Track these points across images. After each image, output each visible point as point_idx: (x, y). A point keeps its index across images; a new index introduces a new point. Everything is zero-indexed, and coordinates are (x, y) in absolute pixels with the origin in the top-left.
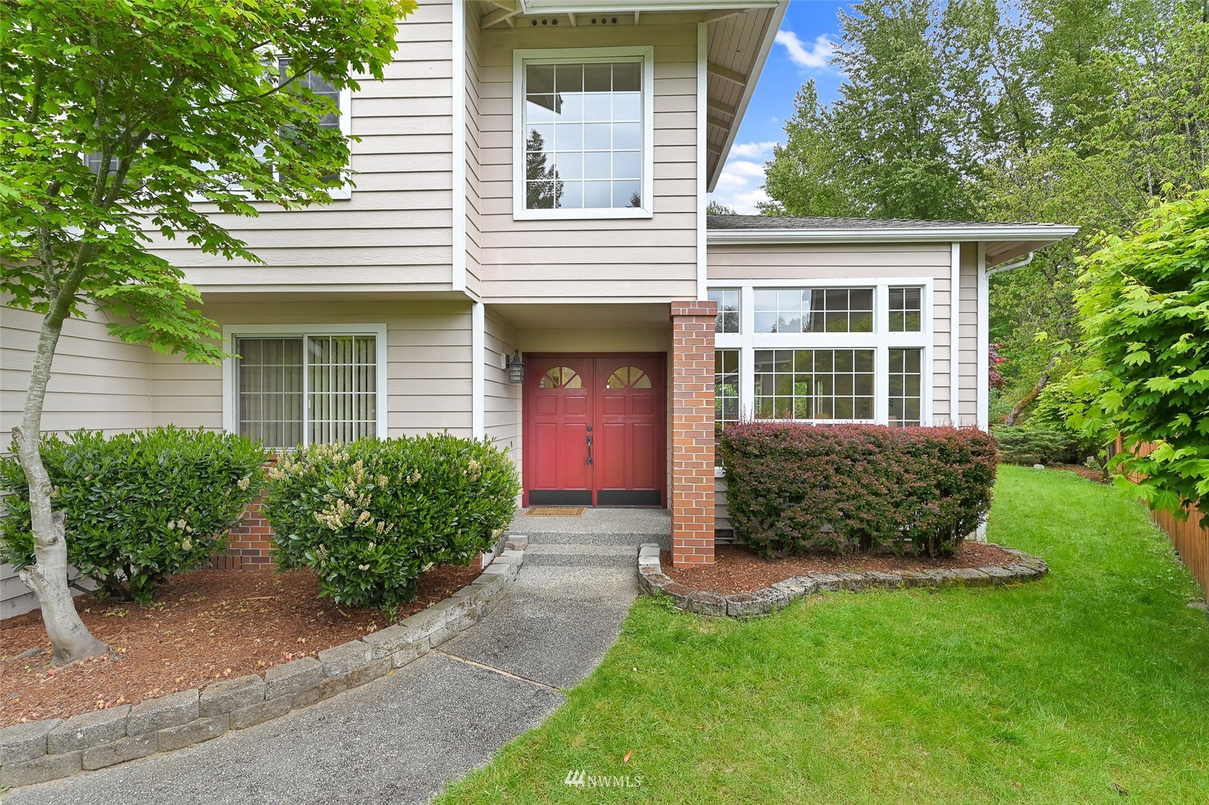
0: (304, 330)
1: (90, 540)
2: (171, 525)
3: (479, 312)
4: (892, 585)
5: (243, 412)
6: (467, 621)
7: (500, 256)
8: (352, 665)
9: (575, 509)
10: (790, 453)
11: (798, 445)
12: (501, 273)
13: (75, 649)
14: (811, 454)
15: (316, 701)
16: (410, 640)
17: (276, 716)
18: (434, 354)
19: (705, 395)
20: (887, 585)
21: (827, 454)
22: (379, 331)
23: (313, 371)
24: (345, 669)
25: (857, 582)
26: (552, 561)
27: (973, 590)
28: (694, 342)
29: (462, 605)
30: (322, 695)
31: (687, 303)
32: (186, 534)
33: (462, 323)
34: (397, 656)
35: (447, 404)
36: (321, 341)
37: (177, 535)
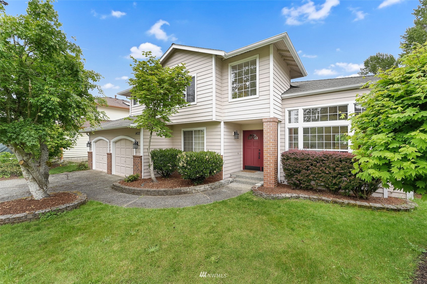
0: (193, 129)
1: (158, 166)
2: (168, 165)
3: (222, 124)
4: (327, 202)
5: (185, 145)
6: (209, 189)
7: (226, 111)
8: (185, 191)
9: (254, 171)
10: (295, 159)
11: (299, 157)
12: (226, 114)
13: (154, 181)
14: (302, 159)
15: (179, 195)
16: (196, 189)
17: (173, 195)
18: (214, 133)
19: (272, 142)
20: (325, 201)
21: (308, 160)
22: (204, 128)
23: (195, 137)
24: (184, 191)
25: (314, 198)
26: (239, 182)
27: (360, 209)
28: (269, 128)
29: (209, 185)
30: (180, 194)
31: (266, 119)
32: (170, 166)
33: (219, 126)
34: (193, 191)
35: (216, 144)
36: (195, 131)
37: (169, 166)
